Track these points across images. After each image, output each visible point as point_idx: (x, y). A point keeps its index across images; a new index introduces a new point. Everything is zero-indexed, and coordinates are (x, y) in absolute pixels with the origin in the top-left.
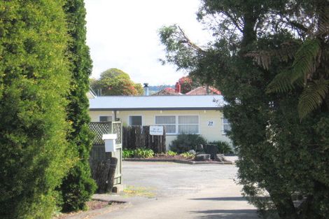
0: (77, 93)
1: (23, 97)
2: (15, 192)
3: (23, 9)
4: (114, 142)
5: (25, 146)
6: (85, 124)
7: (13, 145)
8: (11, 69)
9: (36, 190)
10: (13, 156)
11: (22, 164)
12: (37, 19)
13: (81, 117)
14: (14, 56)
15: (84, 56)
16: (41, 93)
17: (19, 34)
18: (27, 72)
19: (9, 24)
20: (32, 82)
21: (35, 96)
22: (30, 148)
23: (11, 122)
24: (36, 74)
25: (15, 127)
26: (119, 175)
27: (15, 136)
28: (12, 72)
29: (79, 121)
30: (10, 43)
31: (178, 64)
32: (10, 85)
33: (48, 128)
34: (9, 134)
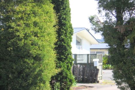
0: (66, 43)
1: (32, 45)
2: (28, 83)
3: (33, 9)
4: (98, 62)
5: (33, 64)
6: (70, 55)
7: (28, 64)
8: (27, 33)
9: (38, 82)
10: (28, 68)
11: (31, 71)
12: (39, 13)
13: (68, 52)
14: (28, 28)
15: (70, 28)
16: (40, 43)
17: (31, 19)
18: (34, 34)
19: (27, 15)
20: (36, 38)
21: (38, 44)
22: (35, 65)
23: (27, 54)
24: (39, 35)
25: (29, 56)
26: (101, 76)
27: (29, 60)
28: (27, 34)
29: (67, 54)
30: (27, 23)
31: (95, 31)
32: (27, 40)
33: (44, 57)
34: (26, 59)
